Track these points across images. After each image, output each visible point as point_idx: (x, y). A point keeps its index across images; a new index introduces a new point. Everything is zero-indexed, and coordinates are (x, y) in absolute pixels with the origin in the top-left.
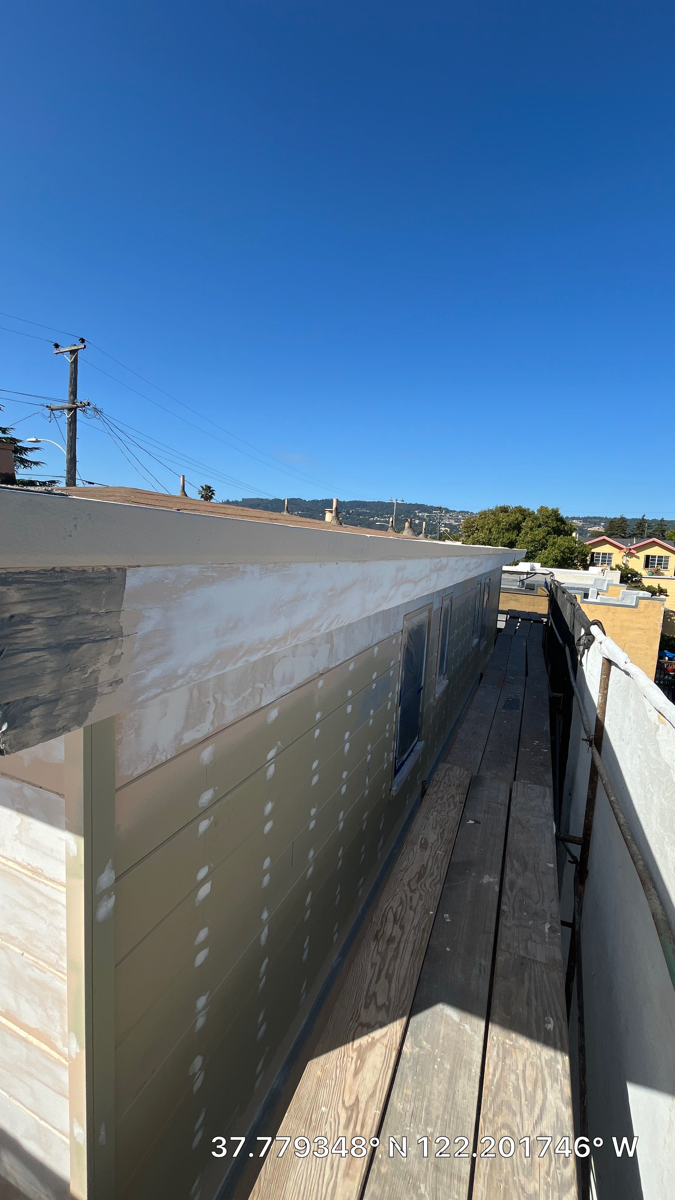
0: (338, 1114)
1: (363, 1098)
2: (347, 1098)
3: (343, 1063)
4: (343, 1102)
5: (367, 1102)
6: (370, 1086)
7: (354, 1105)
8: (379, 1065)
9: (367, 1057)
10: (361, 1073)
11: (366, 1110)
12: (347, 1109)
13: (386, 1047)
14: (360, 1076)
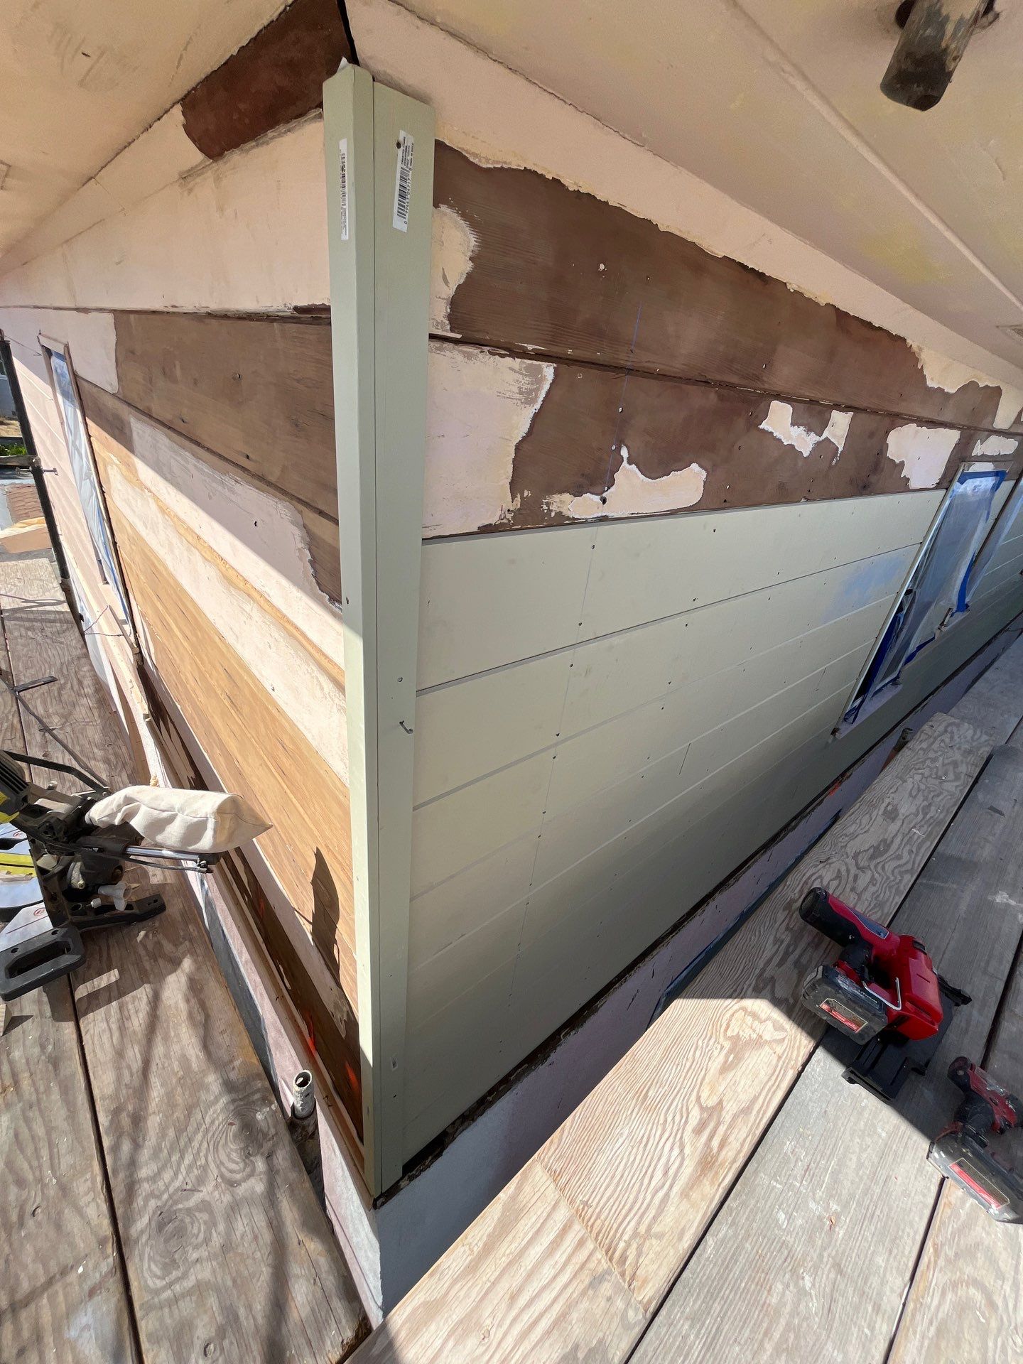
0: (687, 1109)
1: (730, 1109)
2: (704, 1095)
3: (707, 1046)
4: (698, 1098)
5: (735, 1117)
6: (745, 1098)
7: (713, 1108)
8: (763, 1076)
9: (746, 1056)
10: (734, 1072)
11: (731, 1126)
12: (702, 1109)
13: (780, 1058)
14: (730, 1075)
